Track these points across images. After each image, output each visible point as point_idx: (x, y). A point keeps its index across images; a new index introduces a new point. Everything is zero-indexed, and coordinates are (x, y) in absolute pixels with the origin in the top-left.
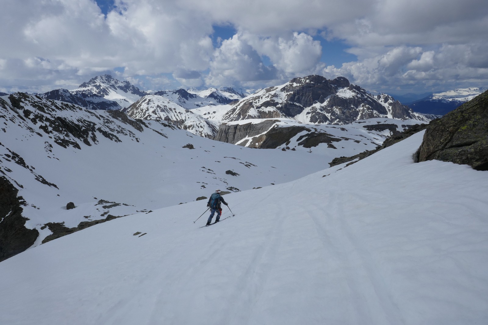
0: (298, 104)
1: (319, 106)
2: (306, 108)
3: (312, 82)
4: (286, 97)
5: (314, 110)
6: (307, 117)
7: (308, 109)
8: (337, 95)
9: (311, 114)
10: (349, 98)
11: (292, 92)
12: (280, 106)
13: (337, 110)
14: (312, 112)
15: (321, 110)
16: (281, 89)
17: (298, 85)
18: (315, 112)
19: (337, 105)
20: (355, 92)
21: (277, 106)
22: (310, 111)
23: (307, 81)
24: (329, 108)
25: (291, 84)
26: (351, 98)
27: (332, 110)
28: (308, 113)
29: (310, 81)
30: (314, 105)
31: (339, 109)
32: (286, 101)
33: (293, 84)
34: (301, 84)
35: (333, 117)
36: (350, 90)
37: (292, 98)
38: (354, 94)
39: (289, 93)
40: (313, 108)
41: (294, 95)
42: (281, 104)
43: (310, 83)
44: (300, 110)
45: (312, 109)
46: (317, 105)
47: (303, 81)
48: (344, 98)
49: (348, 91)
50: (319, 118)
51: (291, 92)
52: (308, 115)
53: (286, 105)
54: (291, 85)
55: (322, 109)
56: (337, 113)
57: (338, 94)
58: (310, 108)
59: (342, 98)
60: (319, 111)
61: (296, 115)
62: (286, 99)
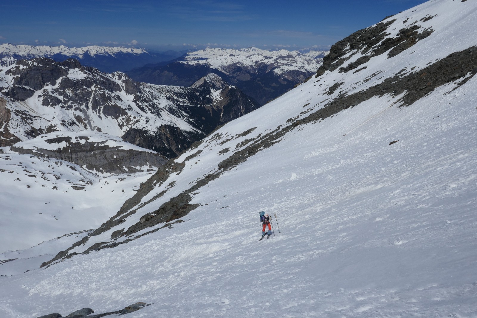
0: (27, 88)
1: (51, 88)
2: (37, 90)
3: (40, 65)
4: (13, 80)
5: (46, 93)
6: (39, 100)
7: (39, 92)
8: (68, 78)
9: (43, 97)
10: (81, 80)
11: (19, 76)
12: (6, 90)
13: (70, 92)
14: (44, 95)
15: (53, 93)
16: (6, 72)
17: (25, 67)
18: (47, 95)
19: (69, 87)
20: (86, 73)
21: (3, 91)
22: (41, 94)
23: (35, 64)
24: (61, 91)
25: (17, 66)
26: (83, 79)
27: (64, 92)
28: (40, 96)
29: (38, 64)
30: (45, 88)
31: (72, 91)
32: (12, 84)
33: (19, 67)
34: (28, 67)
35: (66, 99)
36: (82, 71)
37: (18, 81)
38: (85, 75)
39: (15, 76)
40: (44, 90)
41: (21, 78)
42: (7, 88)
43: (38, 66)
44: (31, 94)
45: (44, 92)
46: (49, 88)
47: (30, 63)
48: (75, 80)
49: (80, 72)
50: (51, 100)
51: (17, 75)
52: (39, 98)
53: (13, 89)
54: (18, 68)
55: (56, 91)
56: (70, 95)
57: (68, 76)
58: (42, 90)
59: (74, 81)
60: (50, 94)
61: (27, 99)
62: (12, 83)
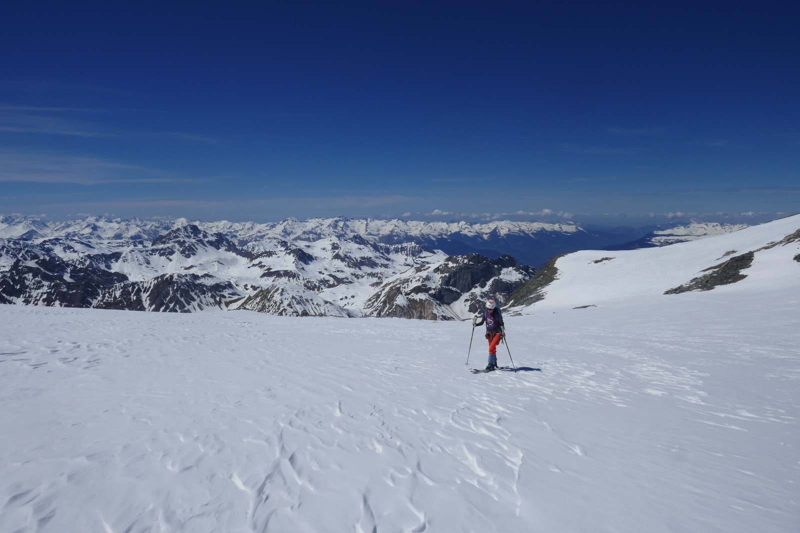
0: (454, 289)
1: (480, 291)
2: (464, 293)
3: (471, 263)
4: (440, 280)
5: (473, 297)
6: (465, 305)
7: (466, 296)
8: (501, 279)
9: (470, 302)
10: (515, 282)
11: (447, 274)
12: (433, 292)
13: (501, 297)
14: (472, 300)
15: (482, 297)
16: (434, 270)
17: (455, 265)
18: (475, 300)
19: (501, 291)
20: (522, 273)
21: (430, 292)
22: (468, 298)
23: (466, 261)
24: (491, 295)
25: (446, 263)
26: (517, 282)
27: (494, 296)
28: (467, 300)
29: (469, 261)
30: (473, 290)
31: (503, 296)
32: (440, 285)
33: (448, 264)
34: (457, 265)
36: (516, 271)
37: (447, 282)
38: (520, 276)
39: (443, 275)
40: (472, 293)
41: (450, 278)
42: (434, 289)
43: (469, 264)
44: (457, 296)
45: (471, 296)
46: (477, 291)
47: (461, 261)
48: (509, 282)
49: (514, 272)
50: (480, 306)
51: (446, 274)
52: (466, 302)
53: (440, 291)
54: (446, 265)
55: (484, 295)
56: (501, 302)
57: (501, 277)
58: (469, 293)
59: (507, 283)
60: (479, 298)
61: (452, 302)
62: (440, 283)
